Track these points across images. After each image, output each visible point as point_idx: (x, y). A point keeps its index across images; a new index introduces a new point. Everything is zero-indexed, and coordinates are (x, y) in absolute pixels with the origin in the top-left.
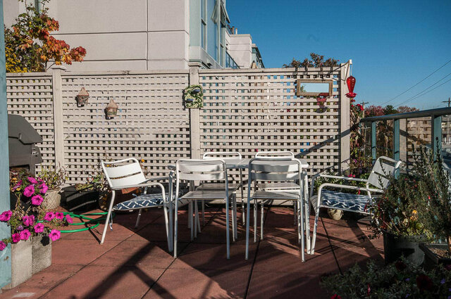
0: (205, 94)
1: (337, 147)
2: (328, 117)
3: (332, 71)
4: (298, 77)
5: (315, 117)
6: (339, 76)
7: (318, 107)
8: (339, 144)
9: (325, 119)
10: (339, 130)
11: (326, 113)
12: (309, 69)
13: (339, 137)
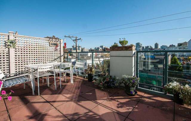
0: (16, 43)
1: (60, 59)
2: (58, 52)
3: (59, 41)
4: (50, 41)
5: (54, 52)
6: (60, 42)
7: (55, 49)
8: (61, 58)
9: (57, 52)
10: (61, 55)
11: (57, 51)
12: (53, 39)
13: (61, 57)
